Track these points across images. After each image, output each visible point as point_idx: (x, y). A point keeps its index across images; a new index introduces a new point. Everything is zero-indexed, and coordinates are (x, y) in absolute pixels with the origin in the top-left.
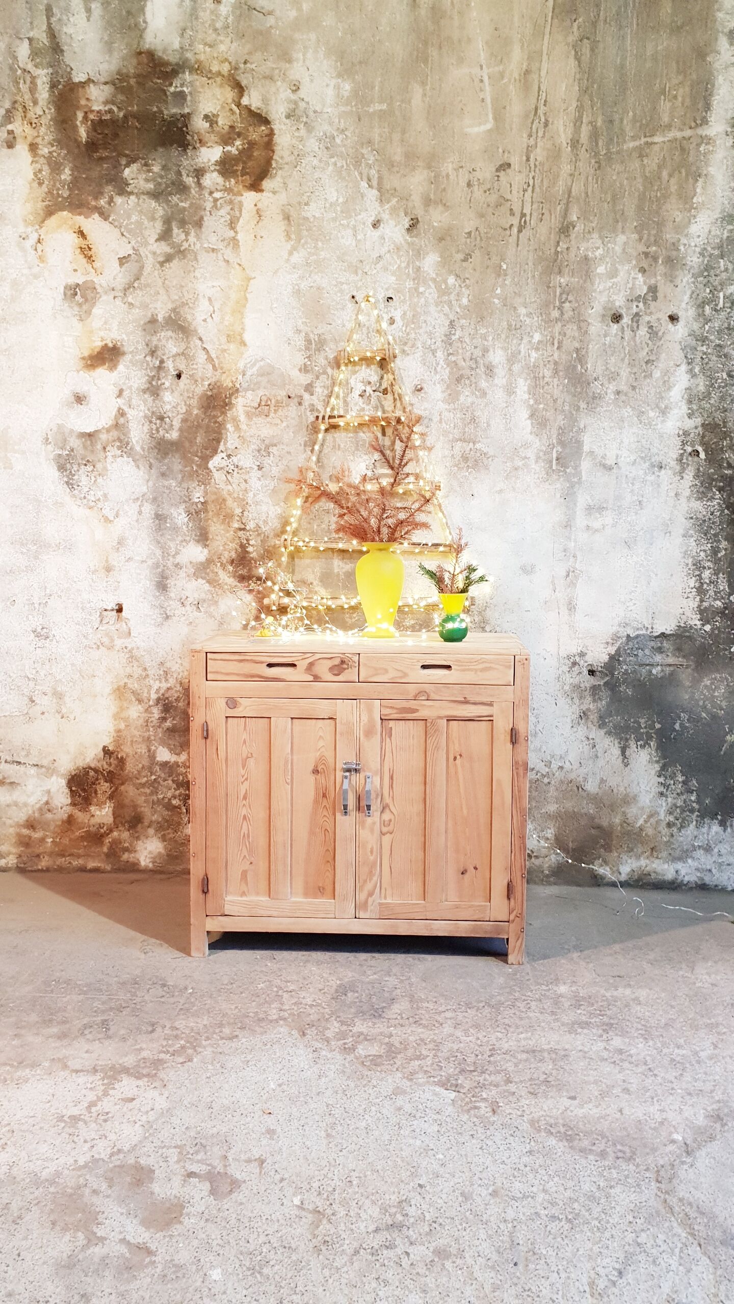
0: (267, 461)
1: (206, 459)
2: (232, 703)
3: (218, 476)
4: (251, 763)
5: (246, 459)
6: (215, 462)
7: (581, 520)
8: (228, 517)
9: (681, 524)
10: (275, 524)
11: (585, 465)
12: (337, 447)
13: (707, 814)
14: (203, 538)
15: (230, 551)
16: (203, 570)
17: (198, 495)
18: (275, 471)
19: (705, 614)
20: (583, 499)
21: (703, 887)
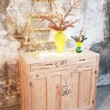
0: (22, 8)
1: (5, 8)
2: (37, 76)
3: (9, 13)
4: (42, 89)
5: (16, 8)
6: (8, 9)
7: (87, 22)
8: (12, 23)
9: (103, 22)
10: (24, 24)
11: (88, 10)
12: (38, 5)
13: (103, 74)
14: (6, 29)
15: (13, 32)
16: (6, 37)
17: (4, 17)
18: (24, 11)
19: (105, 39)
20: (87, 18)
21: (102, 86)
